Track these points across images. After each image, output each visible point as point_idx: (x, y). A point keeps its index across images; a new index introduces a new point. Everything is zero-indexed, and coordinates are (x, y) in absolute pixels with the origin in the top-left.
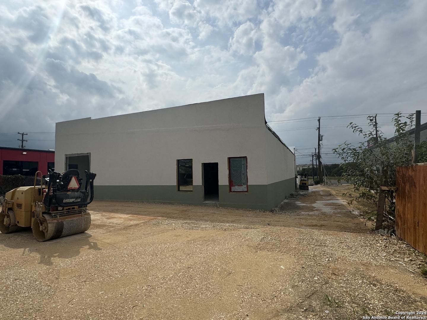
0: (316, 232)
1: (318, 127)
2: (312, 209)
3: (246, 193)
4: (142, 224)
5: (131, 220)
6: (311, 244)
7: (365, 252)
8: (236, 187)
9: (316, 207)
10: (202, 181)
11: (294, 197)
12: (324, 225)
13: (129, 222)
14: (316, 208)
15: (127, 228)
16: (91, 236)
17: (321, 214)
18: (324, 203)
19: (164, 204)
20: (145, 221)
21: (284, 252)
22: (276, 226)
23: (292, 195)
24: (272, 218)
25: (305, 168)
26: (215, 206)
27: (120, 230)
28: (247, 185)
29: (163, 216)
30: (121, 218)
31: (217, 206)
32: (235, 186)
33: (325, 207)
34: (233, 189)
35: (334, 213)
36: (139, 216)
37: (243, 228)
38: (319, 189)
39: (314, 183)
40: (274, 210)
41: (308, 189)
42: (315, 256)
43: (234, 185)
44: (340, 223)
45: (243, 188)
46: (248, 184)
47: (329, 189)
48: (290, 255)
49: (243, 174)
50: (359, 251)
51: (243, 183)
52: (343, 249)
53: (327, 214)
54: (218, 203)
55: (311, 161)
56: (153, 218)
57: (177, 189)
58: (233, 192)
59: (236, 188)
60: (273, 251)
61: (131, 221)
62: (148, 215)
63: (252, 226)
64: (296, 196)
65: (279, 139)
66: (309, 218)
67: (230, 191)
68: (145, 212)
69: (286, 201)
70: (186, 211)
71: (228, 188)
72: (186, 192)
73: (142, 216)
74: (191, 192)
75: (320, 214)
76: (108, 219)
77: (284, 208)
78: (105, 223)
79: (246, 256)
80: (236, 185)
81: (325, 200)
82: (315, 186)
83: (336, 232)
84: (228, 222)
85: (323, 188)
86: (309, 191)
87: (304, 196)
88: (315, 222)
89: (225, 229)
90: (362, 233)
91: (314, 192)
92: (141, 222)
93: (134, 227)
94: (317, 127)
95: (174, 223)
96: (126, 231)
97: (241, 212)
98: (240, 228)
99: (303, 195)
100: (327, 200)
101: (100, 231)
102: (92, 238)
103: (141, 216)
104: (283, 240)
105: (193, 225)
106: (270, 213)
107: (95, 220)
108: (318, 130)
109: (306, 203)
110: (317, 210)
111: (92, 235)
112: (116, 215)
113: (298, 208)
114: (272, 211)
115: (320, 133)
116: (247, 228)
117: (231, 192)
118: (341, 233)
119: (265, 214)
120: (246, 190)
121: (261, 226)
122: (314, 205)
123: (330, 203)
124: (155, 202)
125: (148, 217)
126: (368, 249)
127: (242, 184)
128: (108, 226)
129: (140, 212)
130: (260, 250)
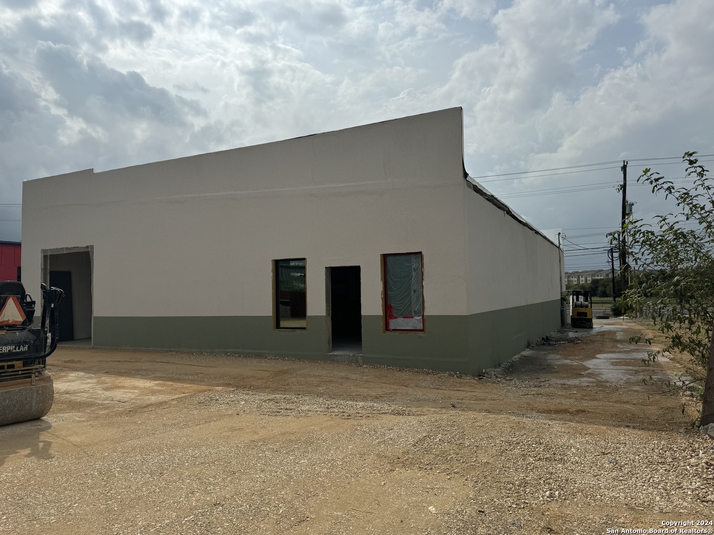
0: (557, 426)
1: (622, 183)
2: (577, 372)
3: (421, 334)
4: (174, 402)
5: (154, 392)
6: (530, 455)
7: (650, 478)
8: (400, 320)
9: (590, 369)
10: (327, 306)
11: (550, 345)
12: (584, 411)
13: (147, 397)
14: (589, 371)
15: (136, 410)
16: (50, 427)
17: (594, 385)
18: (613, 359)
19: (246, 357)
20: (184, 395)
21: (455, 473)
22: (470, 409)
23: (546, 341)
24: (471, 391)
25: (599, 278)
26: (354, 362)
27: (120, 414)
28: (423, 316)
29: (228, 385)
30: (135, 388)
31: (357, 362)
32: (396, 318)
33: (612, 367)
34: (393, 324)
35: (628, 382)
36: (177, 384)
37: (391, 414)
38: (619, 326)
39: (611, 313)
40: (484, 373)
41: (591, 327)
42: (524, 484)
43: (395, 315)
44: (628, 406)
45: (415, 322)
46: (425, 314)
47: (641, 328)
48: (466, 480)
49: (415, 291)
50: (638, 475)
51: (415, 312)
52: (602, 467)
53: (608, 384)
54: (361, 355)
55: (608, 262)
56: (204, 387)
57: (272, 323)
58: (394, 330)
59: (398, 323)
60: (431, 469)
61: (152, 396)
62: (200, 381)
63: (414, 410)
64: (556, 341)
65: (509, 212)
66: (560, 393)
67: (387, 328)
68: (197, 374)
69: (527, 353)
70: (285, 372)
71: (382, 323)
72: (292, 330)
73: (182, 385)
74: (304, 331)
75: (591, 385)
76: (107, 389)
77: (512, 370)
78: (96, 399)
79: (362, 480)
80: (399, 316)
81: (620, 352)
82: (612, 320)
83: (604, 428)
84: (365, 399)
85: (629, 324)
86: (594, 330)
87: (574, 341)
88: (567, 403)
89: (349, 416)
90: (667, 431)
91: (602, 334)
92: (173, 398)
93: (153, 409)
94: (618, 184)
95: (245, 400)
96: (132, 416)
97: (406, 375)
98: (383, 413)
99: (572, 341)
100: (625, 352)
101: (76, 416)
102: (49, 433)
103: (180, 384)
104: (467, 444)
105: (283, 405)
106: (474, 379)
107: (78, 392)
108: (621, 191)
109: (572, 357)
110: (589, 375)
111: (54, 424)
112: (129, 381)
113: (548, 369)
114: (480, 376)
115: (628, 198)
116: (399, 414)
117: (389, 330)
118: (614, 431)
119: (461, 383)
120: (420, 326)
121: (434, 409)
122: (590, 364)
123: (627, 359)
124: (226, 353)
125: (195, 387)
126: (661, 471)
127: (413, 314)
128: (99, 405)
129: (186, 374)
130: (404, 466)
